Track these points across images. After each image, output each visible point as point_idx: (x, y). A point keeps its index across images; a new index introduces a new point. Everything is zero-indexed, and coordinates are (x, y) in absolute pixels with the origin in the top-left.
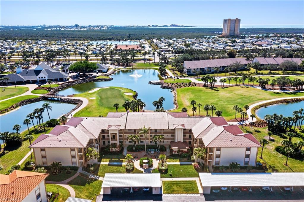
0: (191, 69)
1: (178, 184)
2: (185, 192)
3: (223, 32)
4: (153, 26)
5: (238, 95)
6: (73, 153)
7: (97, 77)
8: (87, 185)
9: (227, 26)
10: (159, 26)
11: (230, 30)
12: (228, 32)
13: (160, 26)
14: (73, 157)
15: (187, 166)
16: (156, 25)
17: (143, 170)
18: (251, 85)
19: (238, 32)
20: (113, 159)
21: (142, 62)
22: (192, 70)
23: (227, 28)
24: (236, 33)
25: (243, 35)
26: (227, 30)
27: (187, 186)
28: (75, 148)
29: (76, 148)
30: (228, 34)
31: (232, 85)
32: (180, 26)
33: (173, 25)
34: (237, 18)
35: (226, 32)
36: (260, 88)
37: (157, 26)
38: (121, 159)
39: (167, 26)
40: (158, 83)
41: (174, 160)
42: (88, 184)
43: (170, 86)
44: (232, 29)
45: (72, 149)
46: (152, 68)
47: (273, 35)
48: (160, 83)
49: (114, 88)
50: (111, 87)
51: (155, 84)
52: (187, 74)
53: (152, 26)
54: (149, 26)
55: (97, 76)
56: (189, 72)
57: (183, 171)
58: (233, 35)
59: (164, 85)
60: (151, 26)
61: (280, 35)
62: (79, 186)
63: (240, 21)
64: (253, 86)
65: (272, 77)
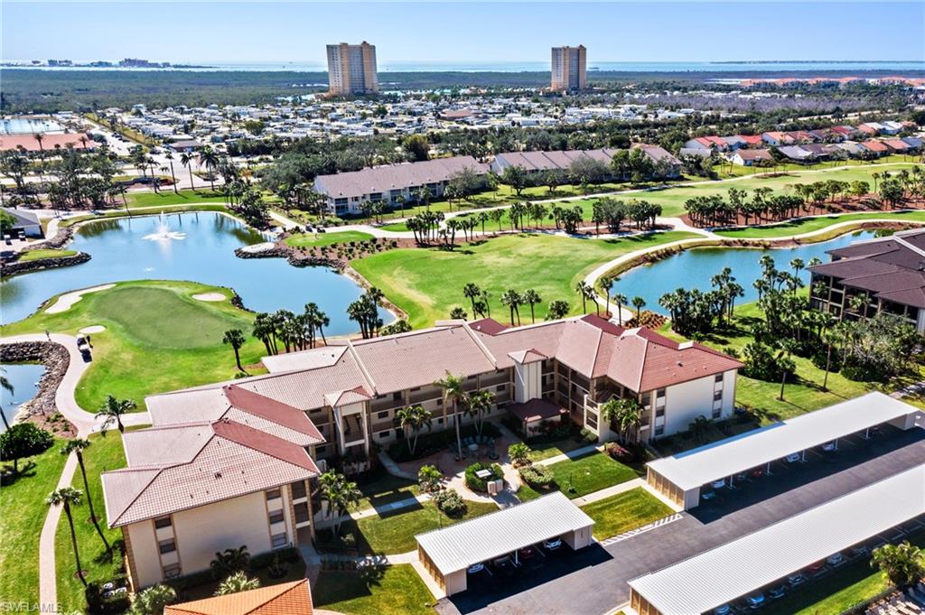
0: (346, 199)
1: (610, 506)
2: (643, 520)
3: (332, 84)
4: (52, 63)
5: (530, 257)
6: (275, 505)
7: (23, 257)
8: (374, 590)
9: (340, 66)
10: (77, 66)
11: (351, 78)
12: (347, 84)
13: (80, 66)
14: (276, 518)
15: (591, 457)
16: (66, 61)
17: (490, 500)
18: (537, 229)
19: (373, 83)
20: (376, 496)
21: (146, 189)
22: (350, 201)
23: (340, 72)
24: (368, 85)
25: (392, 93)
26: (343, 76)
27: (633, 505)
28: (280, 486)
29: (283, 484)
30: (347, 89)
31: (491, 233)
32: (156, 65)
33: (130, 62)
34: (365, 42)
35: (341, 85)
36: (562, 234)
37: (68, 63)
38: (402, 490)
39: (107, 65)
40: (270, 252)
41: (546, 453)
42: (374, 587)
43: (319, 255)
44: (357, 74)
45: (272, 494)
46: (202, 207)
47: (467, 91)
48: (276, 251)
49: (135, 285)
50: (119, 284)
51: (260, 257)
52: (338, 217)
53: (47, 63)
54: (34, 62)
55: (22, 254)
56: (343, 207)
57: (593, 472)
58: (362, 91)
59: (299, 256)
60: (44, 66)
61: (485, 91)
62: (353, 601)
63: (374, 51)
64: (543, 230)
65: (563, 202)
